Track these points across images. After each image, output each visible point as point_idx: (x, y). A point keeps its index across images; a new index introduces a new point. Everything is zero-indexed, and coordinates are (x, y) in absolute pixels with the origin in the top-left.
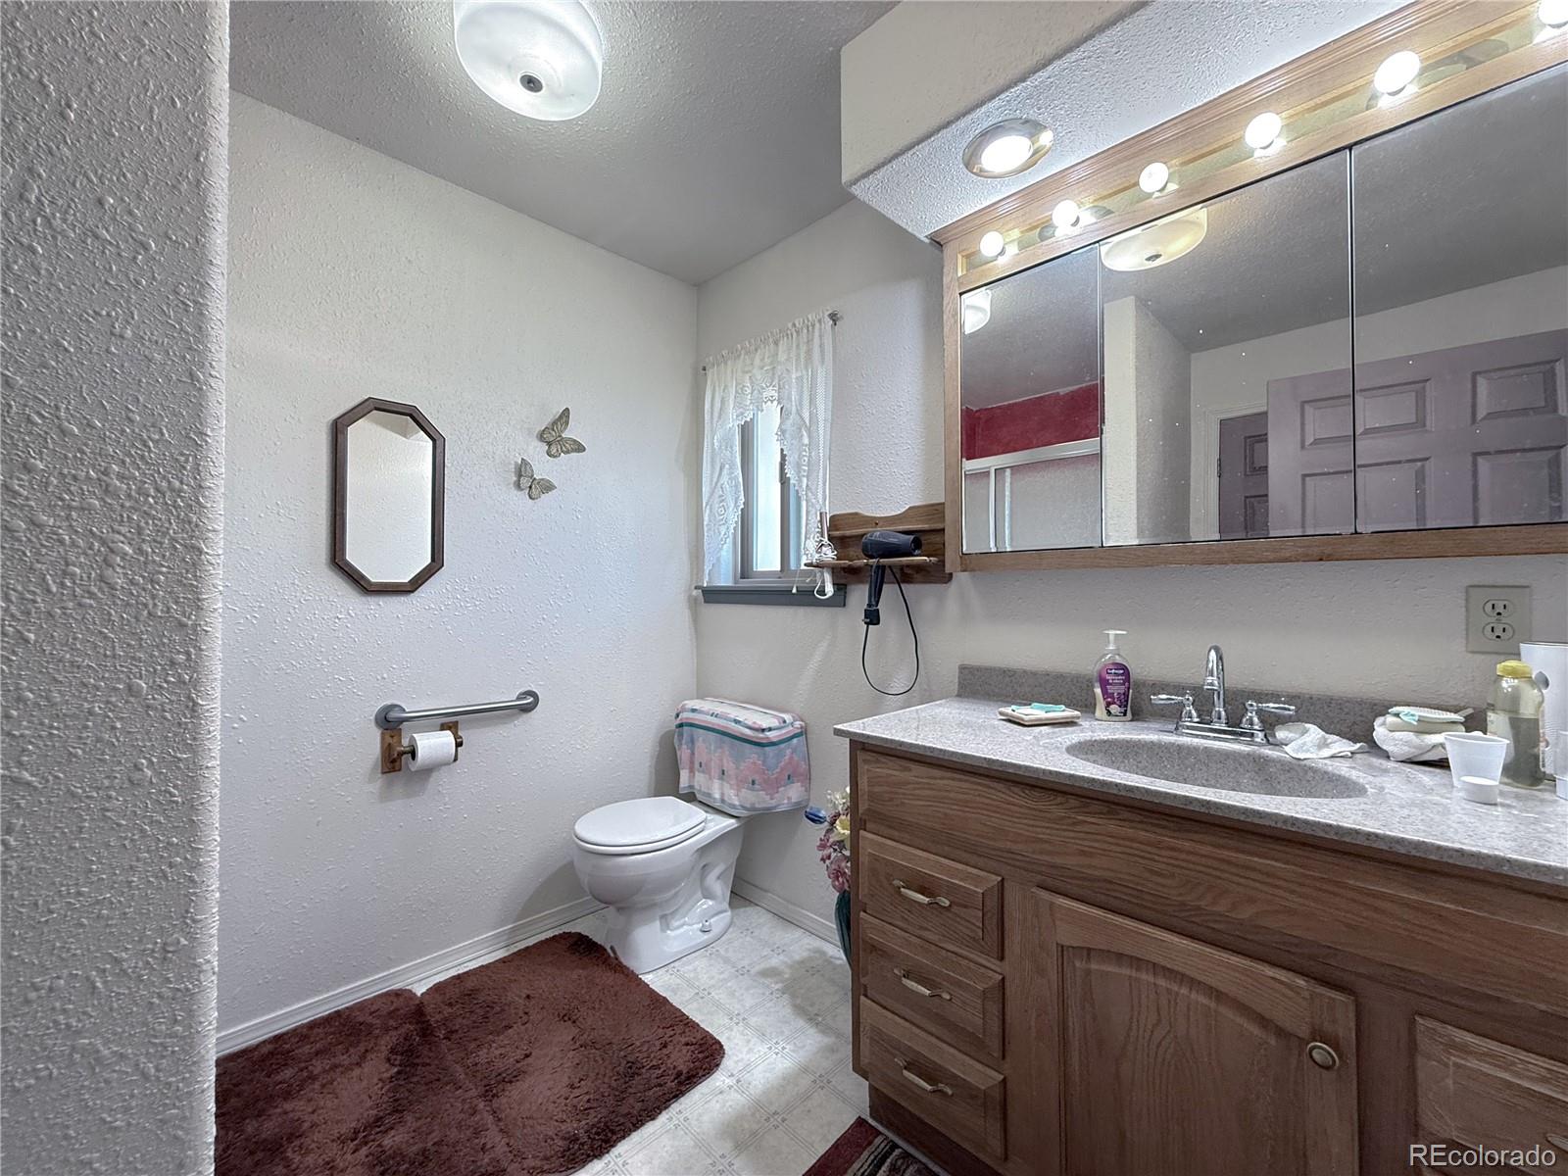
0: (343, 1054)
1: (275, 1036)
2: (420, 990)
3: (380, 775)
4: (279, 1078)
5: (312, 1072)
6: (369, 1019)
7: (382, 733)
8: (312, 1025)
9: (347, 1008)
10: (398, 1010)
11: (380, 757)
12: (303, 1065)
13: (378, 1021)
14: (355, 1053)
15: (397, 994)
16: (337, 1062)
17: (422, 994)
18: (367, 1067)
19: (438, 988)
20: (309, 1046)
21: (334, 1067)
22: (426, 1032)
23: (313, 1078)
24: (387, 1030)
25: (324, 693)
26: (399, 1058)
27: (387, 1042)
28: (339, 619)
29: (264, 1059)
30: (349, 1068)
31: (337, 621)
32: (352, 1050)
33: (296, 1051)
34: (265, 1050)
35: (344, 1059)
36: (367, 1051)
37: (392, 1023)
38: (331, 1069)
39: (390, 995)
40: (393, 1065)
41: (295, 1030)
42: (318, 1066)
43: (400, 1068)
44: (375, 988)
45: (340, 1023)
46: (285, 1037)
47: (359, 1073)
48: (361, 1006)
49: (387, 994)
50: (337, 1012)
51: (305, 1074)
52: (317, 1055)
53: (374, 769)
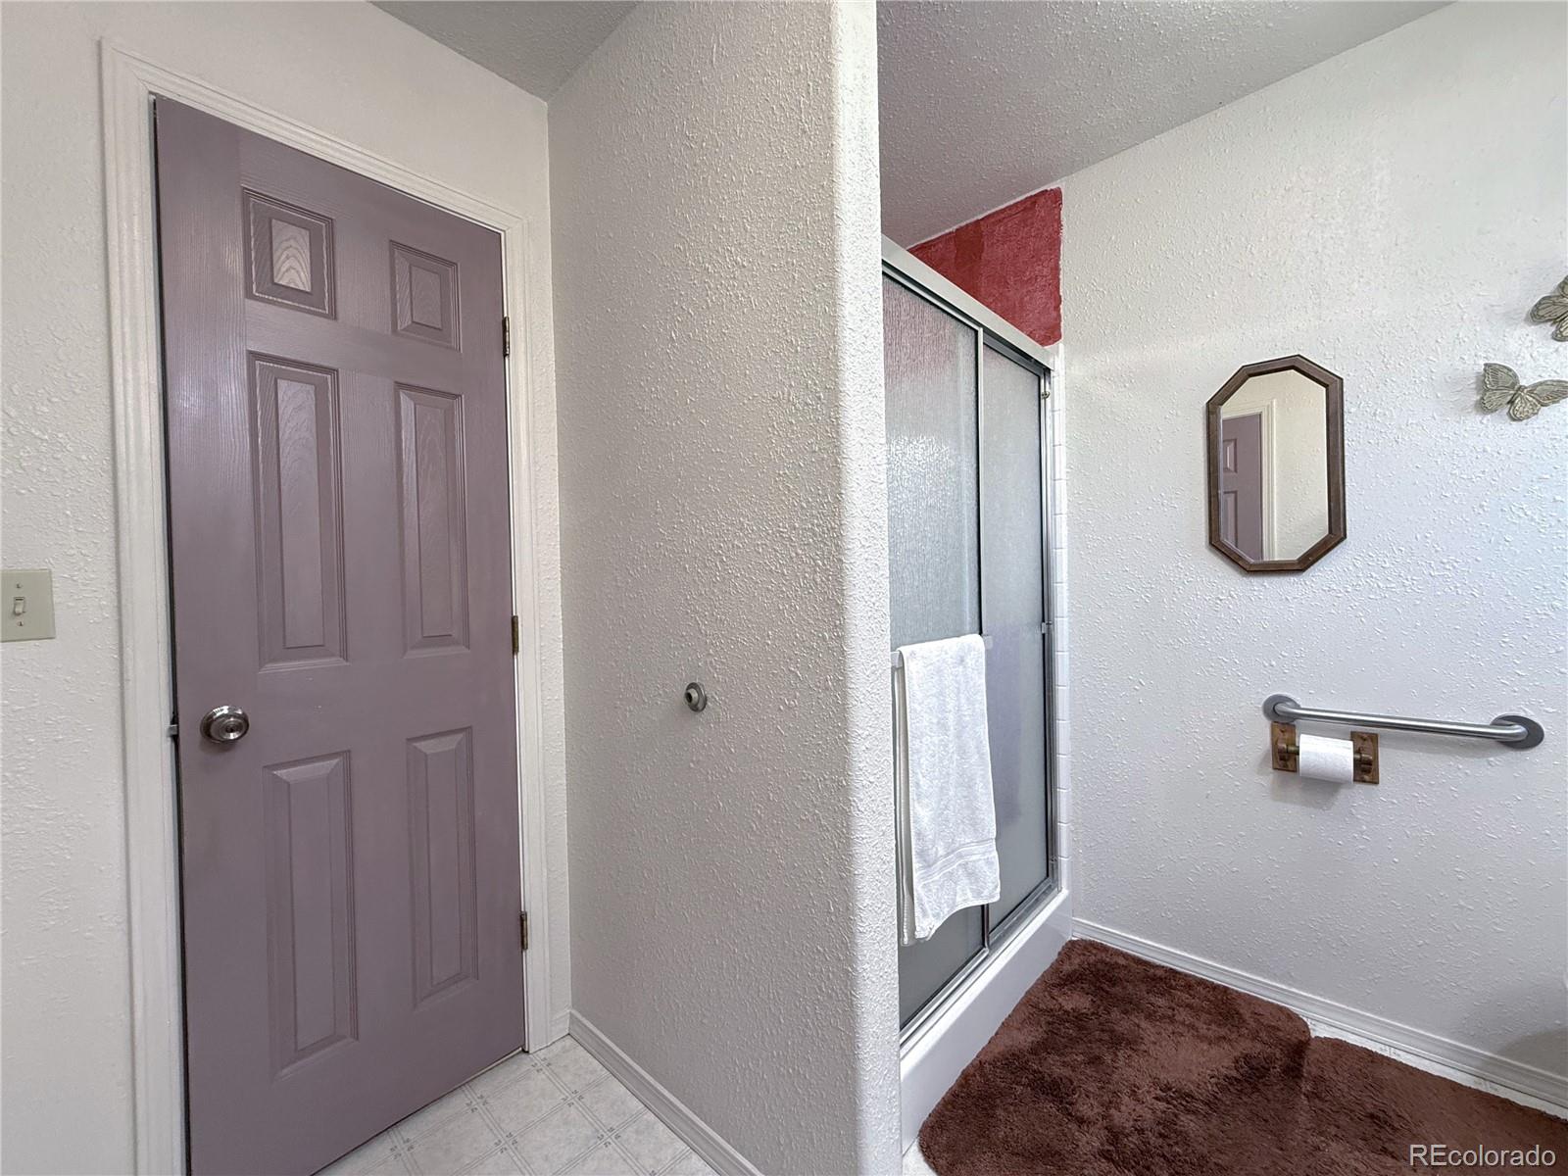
0: (1205, 1023)
1: (1171, 969)
2: (1319, 1031)
3: (1271, 770)
4: (1153, 999)
5: (1174, 1016)
6: (1247, 1016)
7: (1272, 726)
8: (1202, 982)
9: (1237, 992)
10: (1279, 1030)
11: (1271, 749)
12: (1173, 1005)
13: (1252, 1023)
14: (1215, 1030)
15: (1291, 1016)
16: (1197, 1025)
17: (1317, 1037)
18: (1214, 1051)
19: (1338, 1045)
20: (1187, 996)
21: (1192, 1027)
22: (1293, 1072)
23: (1172, 1020)
24: (1255, 1038)
25: (1208, 671)
26: (1246, 1068)
27: (1245, 1046)
28: (1221, 600)
29: (1155, 979)
30: (1202, 1038)
31: (1218, 602)
32: (1213, 1027)
33: (1176, 992)
34: (1159, 973)
35: (1203, 1029)
36: (1224, 1038)
37: (1263, 1034)
38: (1188, 1026)
39: (1282, 1011)
40: (1236, 1069)
41: (1186, 975)
42: (1183, 1015)
43: (1240, 1077)
44: (1273, 995)
45: (1222, 999)
46: (1178, 976)
47: (1205, 1048)
48: (1250, 1000)
49: (1281, 1009)
50: (1226, 989)
51: (1170, 1012)
52: (1187, 1006)
53: (1264, 759)
